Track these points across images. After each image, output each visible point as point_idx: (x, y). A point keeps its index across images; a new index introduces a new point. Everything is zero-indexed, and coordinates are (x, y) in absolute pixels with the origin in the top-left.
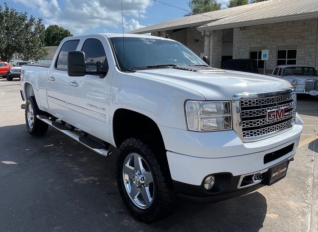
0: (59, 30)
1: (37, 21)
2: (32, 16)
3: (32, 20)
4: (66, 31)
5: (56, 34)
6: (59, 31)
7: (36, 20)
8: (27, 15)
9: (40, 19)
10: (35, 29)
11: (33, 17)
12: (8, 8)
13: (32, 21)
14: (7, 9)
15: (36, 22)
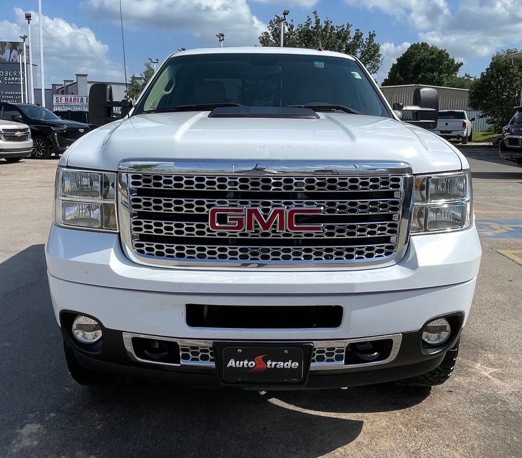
0: (428, 53)
1: (367, 39)
2: (358, 30)
3: (358, 37)
4: (441, 52)
5: (422, 60)
6: (426, 54)
7: (365, 37)
8: (350, 29)
9: (372, 33)
10: (362, 53)
11: (360, 31)
12: (319, 20)
13: (358, 40)
14: (318, 22)
15: (365, 40)
